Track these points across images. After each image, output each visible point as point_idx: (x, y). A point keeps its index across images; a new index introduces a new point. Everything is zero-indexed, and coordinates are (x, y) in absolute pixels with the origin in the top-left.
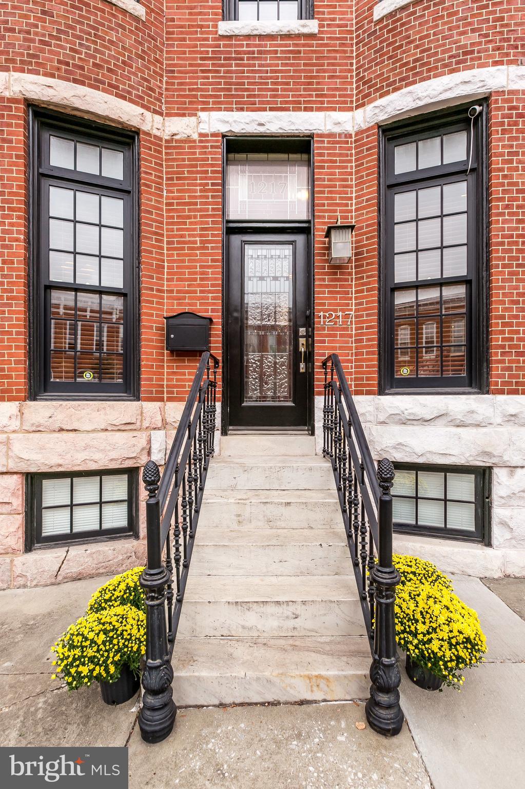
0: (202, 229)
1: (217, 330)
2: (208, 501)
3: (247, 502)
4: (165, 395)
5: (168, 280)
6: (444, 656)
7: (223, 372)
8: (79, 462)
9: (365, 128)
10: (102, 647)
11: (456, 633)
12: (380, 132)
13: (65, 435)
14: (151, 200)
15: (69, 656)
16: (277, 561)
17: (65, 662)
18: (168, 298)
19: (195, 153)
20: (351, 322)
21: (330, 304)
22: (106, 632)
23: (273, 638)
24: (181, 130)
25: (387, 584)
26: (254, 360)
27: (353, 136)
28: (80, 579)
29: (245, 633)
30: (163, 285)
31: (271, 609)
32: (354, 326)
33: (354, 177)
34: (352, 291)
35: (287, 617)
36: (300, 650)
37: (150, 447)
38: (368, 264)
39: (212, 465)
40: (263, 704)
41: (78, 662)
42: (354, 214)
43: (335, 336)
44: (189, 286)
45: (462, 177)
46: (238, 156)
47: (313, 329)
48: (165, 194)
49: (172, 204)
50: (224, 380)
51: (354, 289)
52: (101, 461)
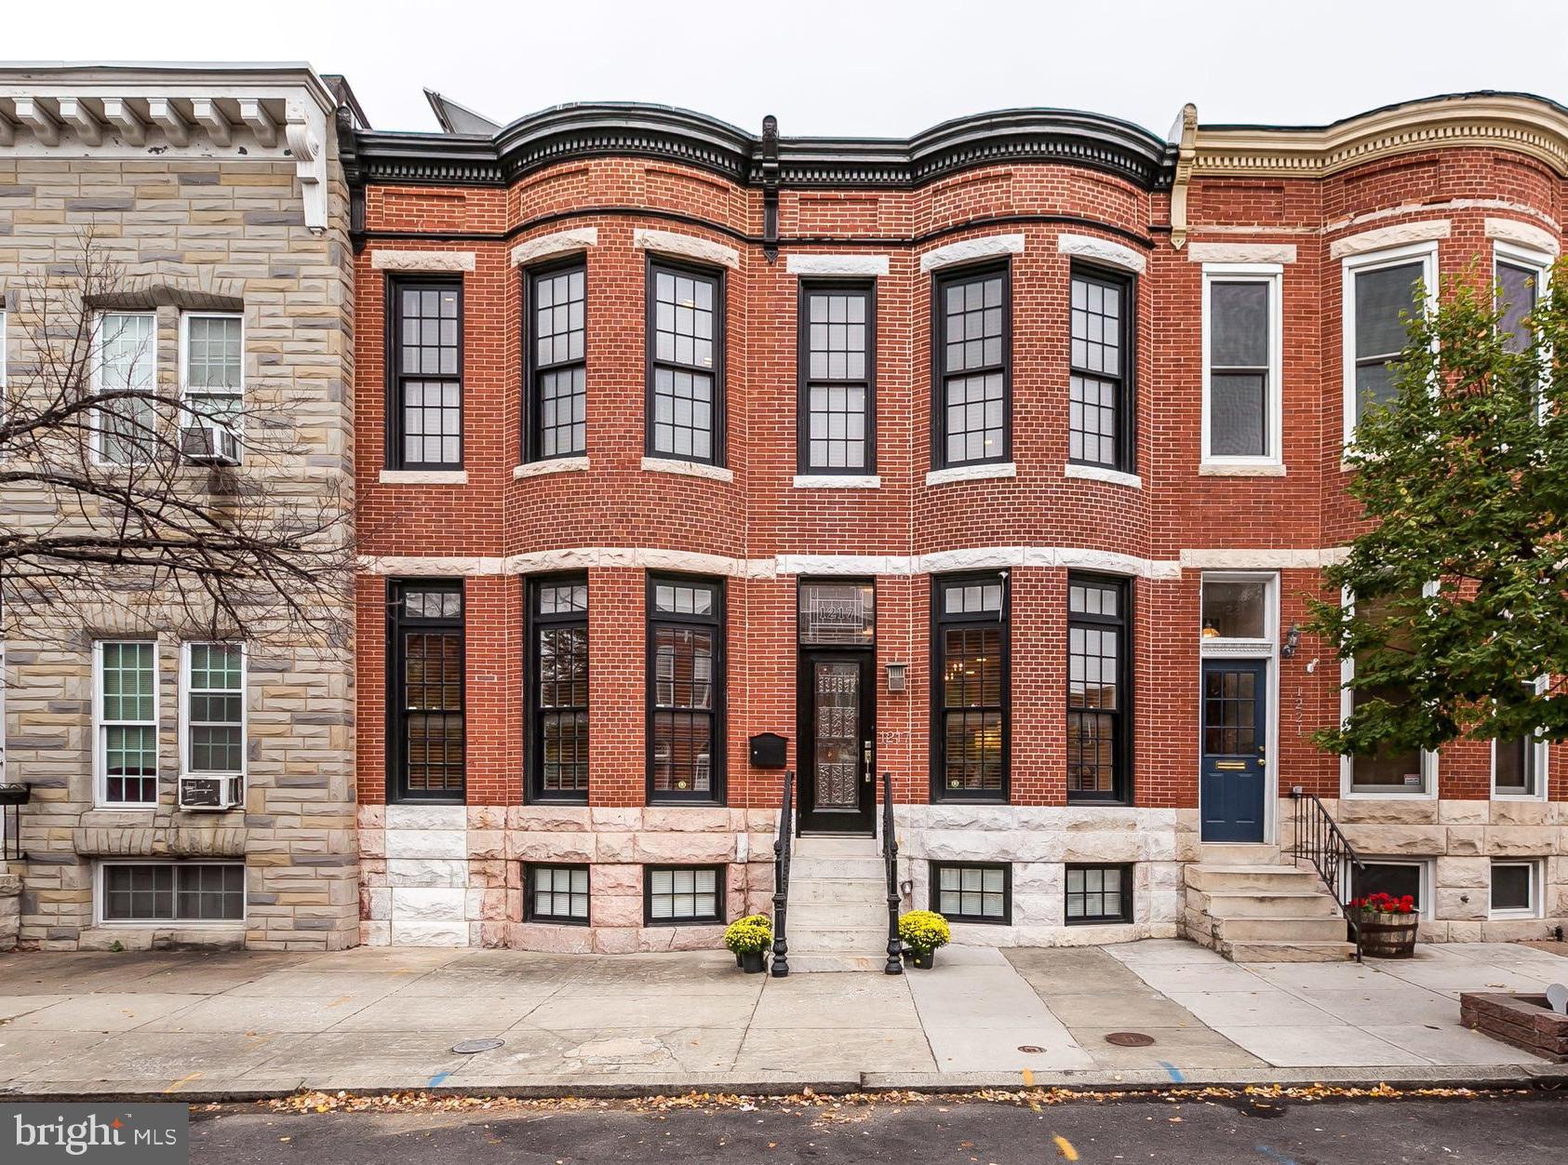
1: (792, 746)
3: (821, 882)
4: (748, 803)
5: (750, 702)
7: (797, 783)
9: (920, 574)
12: (932, 579)
13: (674, 835)
14: (736, 634)
16: (841, 916)
18: (750, 718)
19: (773, 591)
20: (908, 741)
21: (890, 725)
24: (761, 571)
26: (823, 769)
27: (910, 579)
28: (687, 950)
30: (745, 707)
31: (837, 936)
32: (910, 745)
34: (909, 714)
35: (847, 941)
37: (737, 847)
39: (793, 859)
40: (832, 972)
43: (894, 752)
44: (768, 707)
45: (996, 623)
46: (809, 583)
47: (876, 745)
48: (747, 627)
49: (753, 636)
50: (798, 790)
51: (910, 712)
52: (701, 856)
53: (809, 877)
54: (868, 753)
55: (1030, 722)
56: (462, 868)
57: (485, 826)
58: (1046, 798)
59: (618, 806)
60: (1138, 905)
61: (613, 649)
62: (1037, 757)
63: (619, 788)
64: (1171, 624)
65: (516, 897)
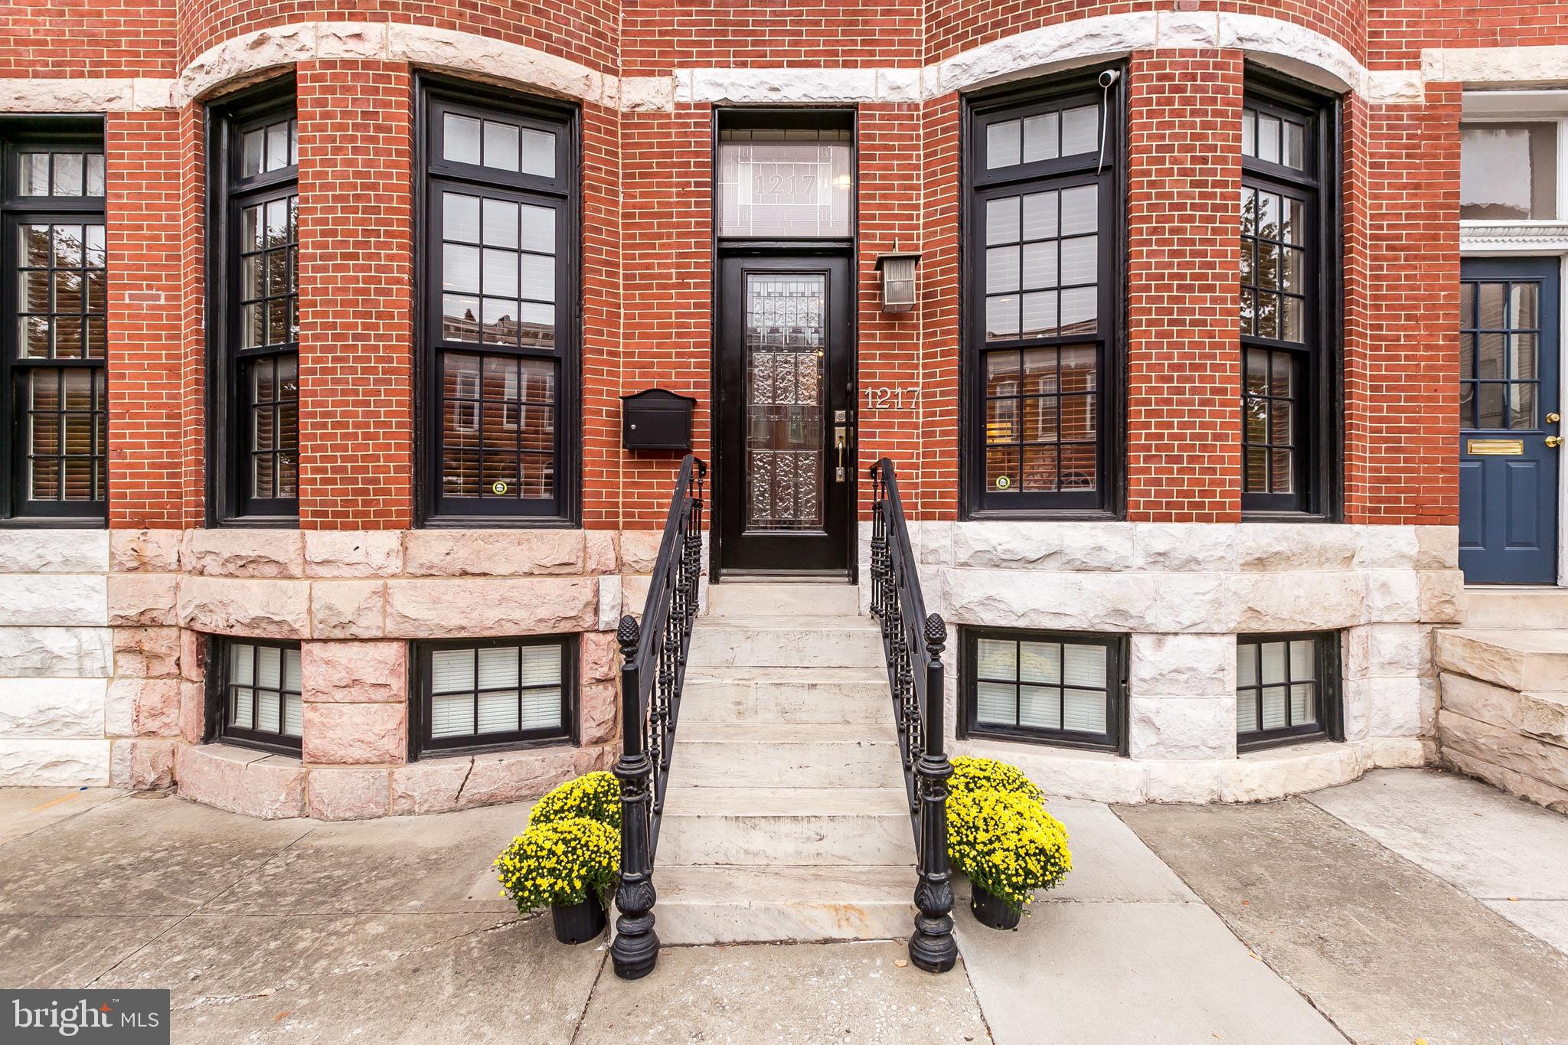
0: (680, 256)
1: (703, 415)
2: (693, 681)
3: (752, 683)
4: (621, 519)
5: (626, 336)
6: (1008, 868)
7: (712, 483)
8: (490, 623)
9: (939, 96)
10: (563, 857)
11: (1025, 842)
12: (964, 103)
13: (469, 581)
14: (600, 212)
15: (522, 868)
16: (795, 767)
17: (518, 875)
18: (626, 365)
19: (669, 135)
20: (917, 403)
21: (883, 376)
22: (565, 842)
23: (788, 867)
24: (646, 98)
25: (934, 776)
26: (761, 461)
27: (921, 107)
28: (491, 804)
29: (750, 861)
30: (617, 345)
31: (785, 827)
32: (921, 410)
33: (922, 173)
34: (918, 355)
35: (808, 839)
36: (825, 880)
37: (598, 601)
38: (943, 313)
39: (697, 629)
40: (773, 943)
41: (534, 874)
42: (921, 231)
43: (891, 425)
44: (659, 345)
45: (1091, 177)
46: (736, 133)
47: (856, 414)
48: (621, 199)
49: (632, 216)
50: (713, 495)
51: (921, 352)
52: (524, 622)
53: (730, 665)
54: (840, 431)
55: (1169, 357)
56: (101, 644)
57: (142, 565)
58: (1200, 505)
59: (354, 527)
60: (1353, 708)
61: (346, 221)
62: (1182, 425)
63: (356, 492)
64: (1405, 187)
65: (191, 693)
